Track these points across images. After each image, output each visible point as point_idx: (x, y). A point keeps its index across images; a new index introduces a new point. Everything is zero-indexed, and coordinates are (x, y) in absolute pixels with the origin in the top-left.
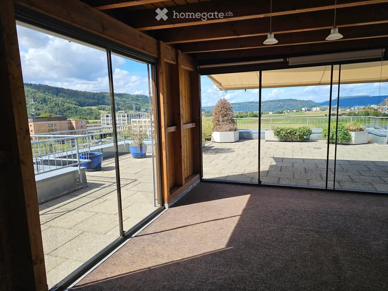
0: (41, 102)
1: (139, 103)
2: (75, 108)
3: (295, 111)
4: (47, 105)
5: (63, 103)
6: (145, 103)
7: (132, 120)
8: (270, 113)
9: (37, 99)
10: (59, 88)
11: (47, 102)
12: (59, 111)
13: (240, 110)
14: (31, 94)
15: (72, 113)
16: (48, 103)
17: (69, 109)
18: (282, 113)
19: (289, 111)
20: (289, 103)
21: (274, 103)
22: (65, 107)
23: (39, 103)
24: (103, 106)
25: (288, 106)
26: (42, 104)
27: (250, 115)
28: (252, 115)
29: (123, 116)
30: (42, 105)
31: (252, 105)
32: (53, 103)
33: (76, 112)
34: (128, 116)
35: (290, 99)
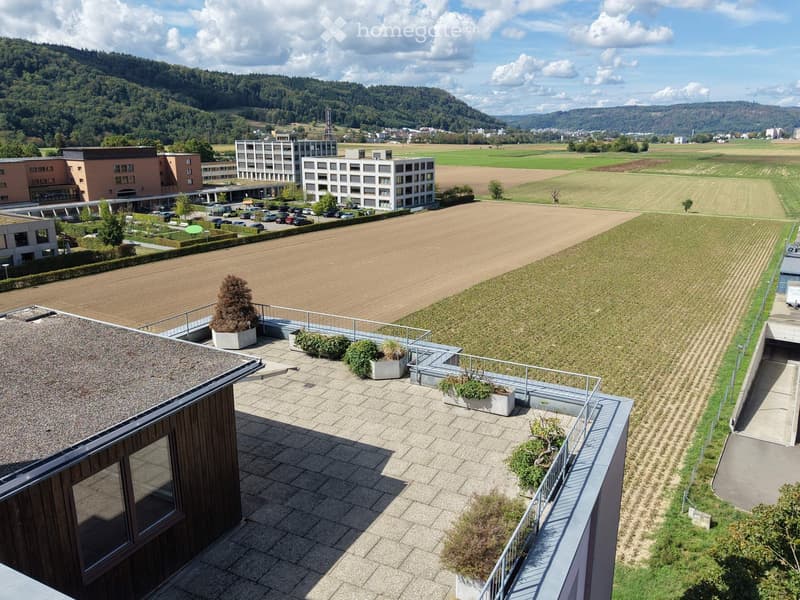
0: (115, 97)
1: (342, 104)
2: (192, 114)
3: (745, 135)
4: (129, 105)
5: (164, 101)
6: (356, 104)
7: (304, 159)
8: (676, 140)
9: (107, 88)
10: (157, 63)
11: (128, 99)
12: (157, 120)
13: (601, 128)
14: (94, 77)
15: (184, 126)
16: (132, 99)
17: (178, 116)
18: (710, 140)
19: (729, 136)
20: (735, 113)
21: (694, 112)
22: (168, 110)
23: (111, 99)
24: (256, 109)
25: (730, 122)
26: (118, 101)
27: (617, 145)
28: (620, 147)
29: (284, 149)
30: (117, 104)
31: (632, 114)
32: (143, 99)
33: (194, 123)
34: (296, 148)
35: (740, 102)
